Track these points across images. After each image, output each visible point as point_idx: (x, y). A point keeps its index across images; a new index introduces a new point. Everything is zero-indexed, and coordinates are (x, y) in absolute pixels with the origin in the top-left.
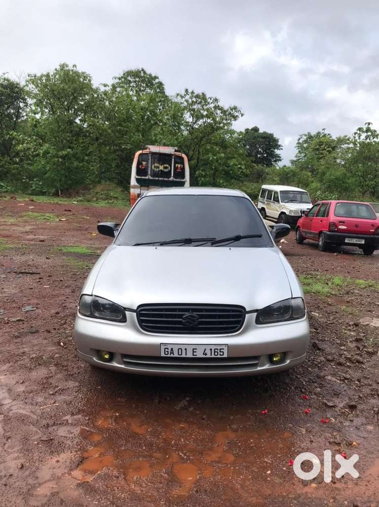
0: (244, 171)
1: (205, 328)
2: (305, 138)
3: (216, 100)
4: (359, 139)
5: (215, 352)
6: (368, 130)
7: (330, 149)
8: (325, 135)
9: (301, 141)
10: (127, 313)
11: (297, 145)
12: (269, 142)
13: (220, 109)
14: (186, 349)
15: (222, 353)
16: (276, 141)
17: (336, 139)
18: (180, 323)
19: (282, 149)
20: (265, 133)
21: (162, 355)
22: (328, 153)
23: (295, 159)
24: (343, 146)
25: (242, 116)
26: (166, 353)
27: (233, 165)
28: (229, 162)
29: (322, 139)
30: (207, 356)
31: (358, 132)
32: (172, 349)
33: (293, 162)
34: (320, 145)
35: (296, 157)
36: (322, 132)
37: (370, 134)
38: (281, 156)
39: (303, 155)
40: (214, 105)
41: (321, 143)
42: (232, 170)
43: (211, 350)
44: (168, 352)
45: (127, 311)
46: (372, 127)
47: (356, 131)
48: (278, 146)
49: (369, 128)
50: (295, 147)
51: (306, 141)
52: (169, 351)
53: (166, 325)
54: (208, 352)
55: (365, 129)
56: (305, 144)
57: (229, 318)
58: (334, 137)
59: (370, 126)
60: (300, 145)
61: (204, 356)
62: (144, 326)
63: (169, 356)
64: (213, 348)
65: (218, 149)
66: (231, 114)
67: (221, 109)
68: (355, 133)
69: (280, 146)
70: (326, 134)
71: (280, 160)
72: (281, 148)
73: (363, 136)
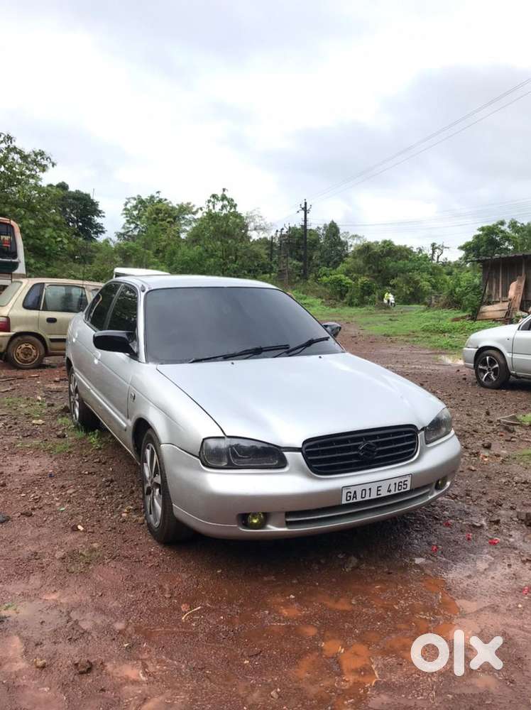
0: (66, 246)
1: (384, 458)
2: (134, 202)
3: (9, 138)
4: (214, 208)
5: (399, 486)
6: (224, 198)
7: (172, 220)
8: (160, 201)
9: (128, 206)
10: (287, 454)
11: (125, 212)
12: (85, 206)
13: (17, 153)
14: (370, 489)
15: (405, 486)
16: (94, 204)
17: (177, 207)
18: (356, 456)
19: (104, 216)
20: (78, 192)
21: (343, 503)
22: (168, 225)
23: (123, 231)
24: (186, 216)
25: (53, 166)
26: (348, 498)
27: (48, 237)
28: (42, 233)
29: (159, 206)
30: (392, 493)
31: (212, 200)
32: (355, 492)
33: (120, 235)
34: (157, 214)
35: (124, 228)
36: (156, 195)
37: (226, 202)
38: (103, 226)
39: (133, 226)
40: (7, 146)
41: (158, 211)
42: (47, 245)
43: (395, 484)
44: (350, 496)
45: (286, 451)
46: (228, 195)
47: (209, 198)
48: (97, 213)
49: (225, 195)
50: (122, 214)
51: (135, 207)
52: (352, 495)
53: (341, 463)
54: (392, 488)
55: (220, 196)
56: (135, 210)
57: (404, 442)
58: (174, 204)
59: (226, 193)
60: (127, 212)
61: (389, 494)
62: (316, 467)
63: (351, 501)
64: (397, 481)
65: (23, 213)
66: (37, 161)
67: (20, 152)
68: (209, 201)
69: (100, 212)
70: (161, 199)
71: (103, 232)
72: (103, 214)
73: (219, 205)
